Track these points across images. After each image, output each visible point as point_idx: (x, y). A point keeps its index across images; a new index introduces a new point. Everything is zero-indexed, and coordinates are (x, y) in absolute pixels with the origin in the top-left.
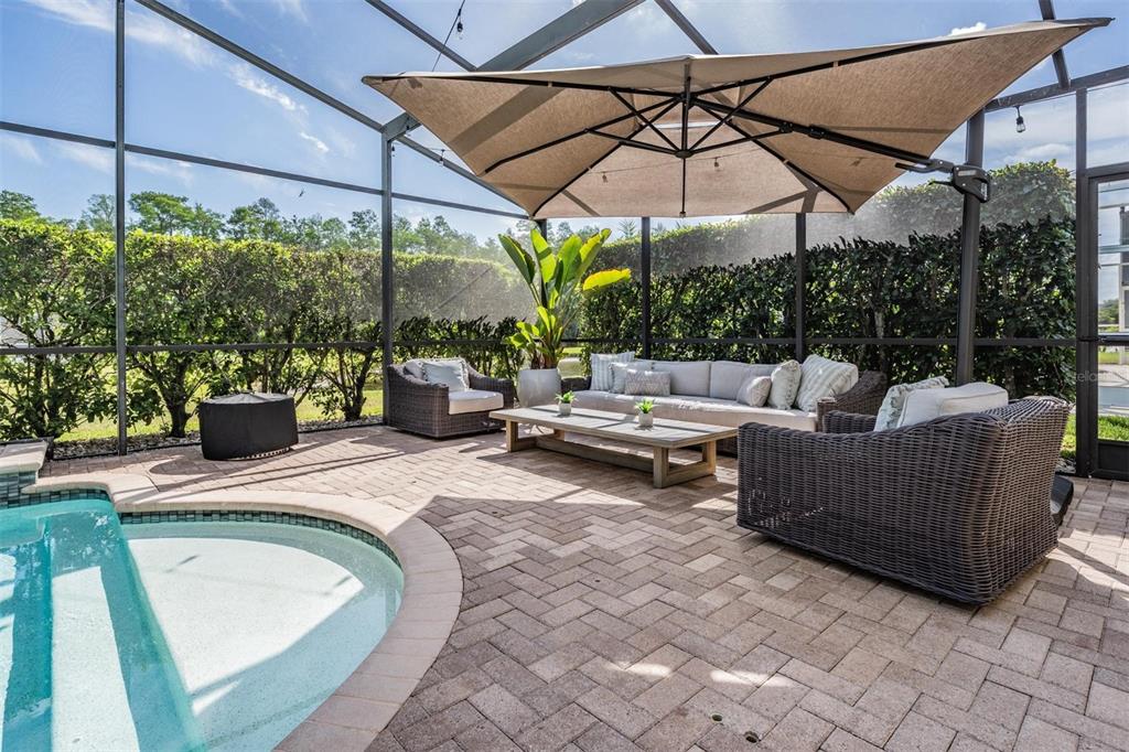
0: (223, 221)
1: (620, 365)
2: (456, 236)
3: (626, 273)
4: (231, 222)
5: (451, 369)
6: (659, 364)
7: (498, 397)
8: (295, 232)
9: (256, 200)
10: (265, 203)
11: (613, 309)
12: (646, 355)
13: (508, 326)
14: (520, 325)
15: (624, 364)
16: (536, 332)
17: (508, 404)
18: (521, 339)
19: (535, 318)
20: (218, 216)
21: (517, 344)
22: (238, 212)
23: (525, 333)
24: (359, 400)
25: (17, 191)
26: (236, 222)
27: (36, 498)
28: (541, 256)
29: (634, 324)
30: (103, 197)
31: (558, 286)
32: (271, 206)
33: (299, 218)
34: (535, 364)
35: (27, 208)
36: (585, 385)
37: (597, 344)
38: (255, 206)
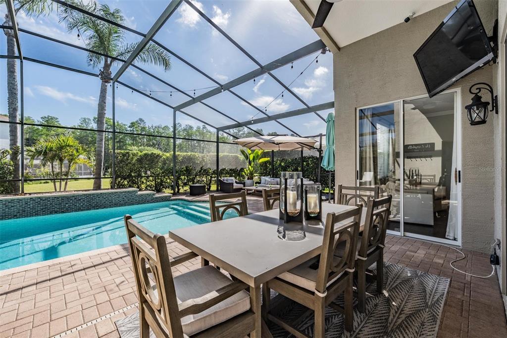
0: (127, 127)
1: (267, 179)
2: (210, 132)
3: (269, 159)
4: (130, 127)
5: (232, 180)
6: (275, 179)
7: (242, 185)
8: (152, 131)
9: (138, 119)
10: (141, 120)
11: (266, 166)
12: (273, 177)
13: (242, 170)
14: (245, 170)
15: (268, 179)
16: (249, 171)
17: (244, 186)
18: (245, 173)
19: (248, 168)
20: (125, 125)
21: (244, 174)
22: (132, 123)
23: (246, 172)
24: (210, 187)
25: (53, 116)
26: (131, 127)
27: (172, 200)
28: (249, 155)
29: (270, 169)
30: (85, 118)
31: (253, 161)
32: (143, 121)
33: (154, 125)
34: (248, 179)
35: (57, 122)
36: (260, 183)
37: (262, 174)
38: (137, 121)
